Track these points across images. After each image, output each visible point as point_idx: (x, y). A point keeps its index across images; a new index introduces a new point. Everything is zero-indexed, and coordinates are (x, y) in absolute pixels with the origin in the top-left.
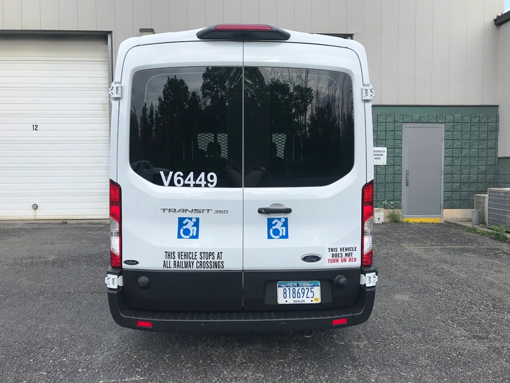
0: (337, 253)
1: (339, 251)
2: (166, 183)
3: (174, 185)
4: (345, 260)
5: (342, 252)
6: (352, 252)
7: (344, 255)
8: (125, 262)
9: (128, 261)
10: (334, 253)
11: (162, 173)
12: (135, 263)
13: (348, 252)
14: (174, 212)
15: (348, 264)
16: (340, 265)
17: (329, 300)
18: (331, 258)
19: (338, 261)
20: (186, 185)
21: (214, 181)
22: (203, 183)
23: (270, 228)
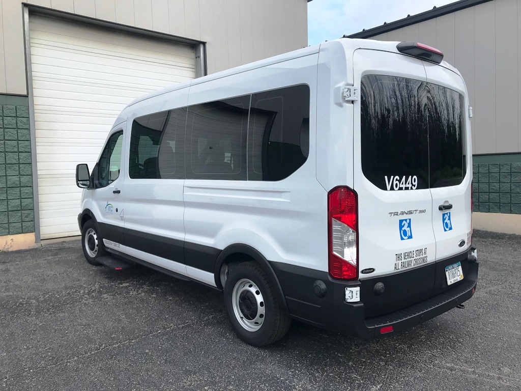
2: (389, 187)
3: (394, 190)
8: (362, 272)
9: (365, 270)
11: (386, 177)
12: (372, 270)
14: (397, 215)
18: (467, 242)
20: (401, 189)
21: (416, 183)
22: (410, 186)
23: (443, 222)
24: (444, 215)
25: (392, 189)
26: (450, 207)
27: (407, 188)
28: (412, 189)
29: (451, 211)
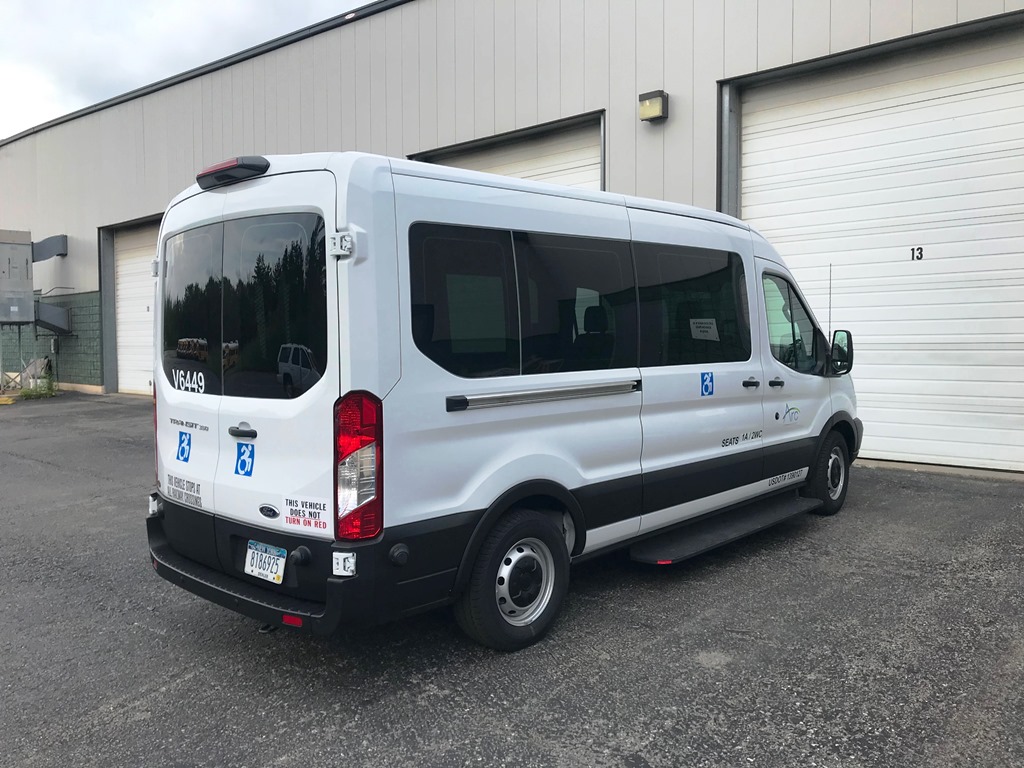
0: (298, 509)
1: (300, 507)
2: (176, 385)
4: (310, 523)
5: (304, 509)
6: (319, 511)
7: (307, 515)
10: (294, 508)
11: (174, 371)
13: (312, 510)
15: (312, 530)
16: (300, 529)
17: (293, 584)
18: (289, 516)
19: (299, 522)
20: (187, 389)
21: (202, 384)
22: (196, 386)
23: (239, 458)
24: (240, 446)
25: (179, 388)
26: (253, 435)
27: (193, 390)
28: (198, 391)
29: (255, 442)
